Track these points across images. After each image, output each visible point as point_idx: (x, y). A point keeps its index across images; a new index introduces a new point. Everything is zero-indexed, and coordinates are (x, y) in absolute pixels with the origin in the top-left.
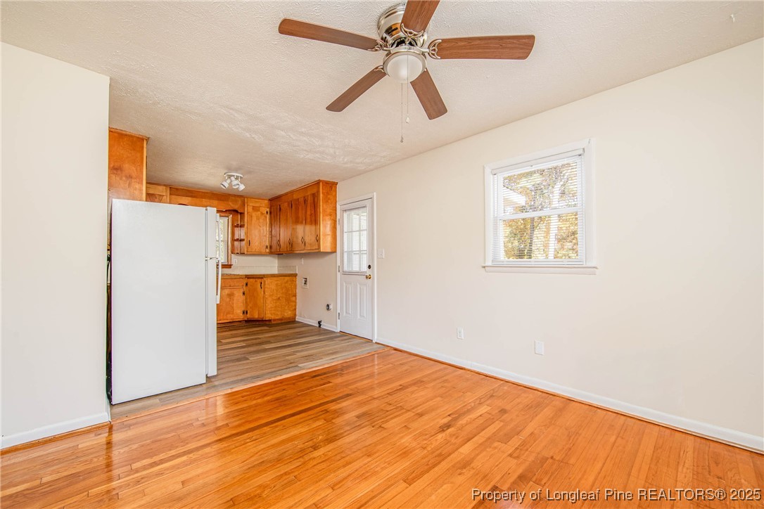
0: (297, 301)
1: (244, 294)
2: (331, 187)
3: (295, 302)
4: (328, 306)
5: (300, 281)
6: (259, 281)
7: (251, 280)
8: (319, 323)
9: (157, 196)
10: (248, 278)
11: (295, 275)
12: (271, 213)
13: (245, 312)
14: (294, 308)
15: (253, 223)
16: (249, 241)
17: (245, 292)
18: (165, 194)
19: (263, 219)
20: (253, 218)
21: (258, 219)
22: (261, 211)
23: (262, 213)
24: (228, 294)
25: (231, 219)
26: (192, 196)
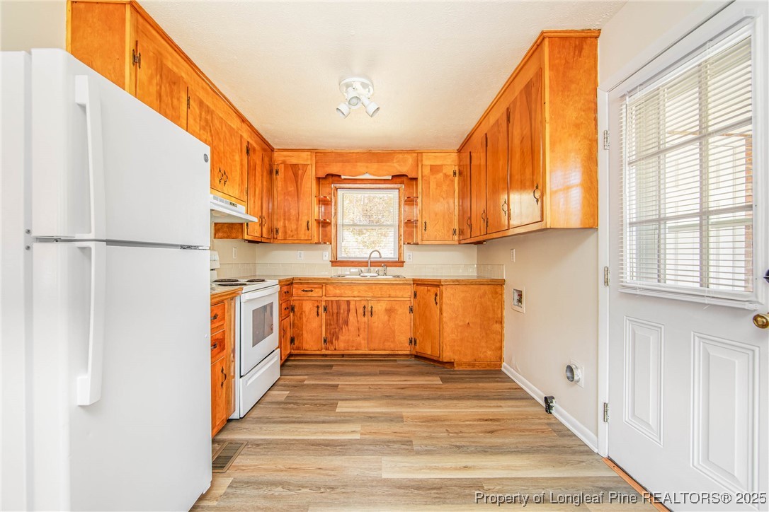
0: (505, 332)
1: (411, 310)
2: (579, 49)
3: (501, 335)
4: (570, 369)
5: (509, 297)
6: (433, 290)
7: (422, 288)
8: (547, 400)
9: (300, 167)
10: (418, 285)
11: (501, 283)
12: (460, 173)
13: (413, 342)
14: (498, 345)
15: (431, 193)
16: (425, 223)
17: (414, 309)
18: (309, 163)
19: (448, 185)
20: (431, 184)
21: (439, 185)
22: (444, 171)
23: (446, 176)
24: (386, 310)
25: (402, 191)
26: (343, 161)
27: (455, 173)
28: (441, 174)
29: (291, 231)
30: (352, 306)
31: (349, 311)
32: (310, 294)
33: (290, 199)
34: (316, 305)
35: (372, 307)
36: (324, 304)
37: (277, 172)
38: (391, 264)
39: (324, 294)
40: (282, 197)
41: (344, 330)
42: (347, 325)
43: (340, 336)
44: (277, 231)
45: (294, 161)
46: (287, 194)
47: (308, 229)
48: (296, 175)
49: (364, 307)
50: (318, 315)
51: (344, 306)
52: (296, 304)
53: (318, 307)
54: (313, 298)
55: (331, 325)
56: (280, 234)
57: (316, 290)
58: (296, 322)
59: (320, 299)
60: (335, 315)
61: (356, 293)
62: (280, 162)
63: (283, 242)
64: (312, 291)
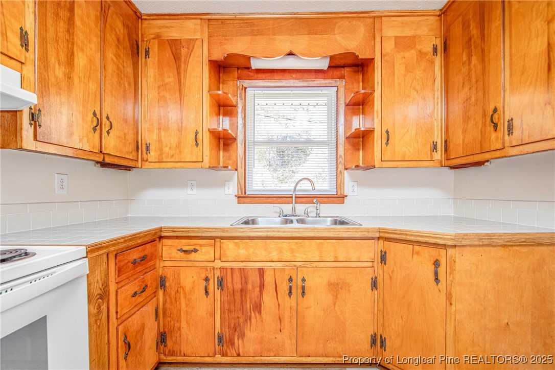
1: (374, 284)
9: (184, 43)
10: (388, 239)
12: (445, 49)
13: (377, 341)
15: (396, 81)
16: (387, 132)
17: (380, 281)
18: (198, 36)
19: (424, 70)
20: (397, 67)
21: (409, 69)
22: (418, 47)
23: (421, 54)
24: (330, 284)
25: (342, 90)
26: (252, 33)
27: (435, 50)
28: (413, 51)
29: (170, 148)
30: (268, 279)
31: (262, 286)
32: (193, 256)
33: (168, 96)
34: (203, 276)
35: (304, 280)
36: (217, 273)
37: (147, 53)
38: (325, 200)
39: (217, 256)
40: (155, 93)
41: (253, 320)
42: (260, 312)
43: (247, 332)
44: (148, 149)
45: (174, 34)
46: (162, 87)
47: (197, 145)
48: (176, 57)
49: (290, 280)
50: (207, 292)
51: (254, 279)
52: (169, 274)
53: (207, 279)
54: (197, 264)
55: (230, 311)
56: (152, 153)
57: (204, 249)
58: (168, 305)
59: (211, 264)
60: (238, 295)
61: (275, 255)
62: (152, 36)
63: (157, 165)
64: (195, 251)
